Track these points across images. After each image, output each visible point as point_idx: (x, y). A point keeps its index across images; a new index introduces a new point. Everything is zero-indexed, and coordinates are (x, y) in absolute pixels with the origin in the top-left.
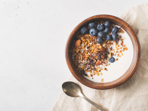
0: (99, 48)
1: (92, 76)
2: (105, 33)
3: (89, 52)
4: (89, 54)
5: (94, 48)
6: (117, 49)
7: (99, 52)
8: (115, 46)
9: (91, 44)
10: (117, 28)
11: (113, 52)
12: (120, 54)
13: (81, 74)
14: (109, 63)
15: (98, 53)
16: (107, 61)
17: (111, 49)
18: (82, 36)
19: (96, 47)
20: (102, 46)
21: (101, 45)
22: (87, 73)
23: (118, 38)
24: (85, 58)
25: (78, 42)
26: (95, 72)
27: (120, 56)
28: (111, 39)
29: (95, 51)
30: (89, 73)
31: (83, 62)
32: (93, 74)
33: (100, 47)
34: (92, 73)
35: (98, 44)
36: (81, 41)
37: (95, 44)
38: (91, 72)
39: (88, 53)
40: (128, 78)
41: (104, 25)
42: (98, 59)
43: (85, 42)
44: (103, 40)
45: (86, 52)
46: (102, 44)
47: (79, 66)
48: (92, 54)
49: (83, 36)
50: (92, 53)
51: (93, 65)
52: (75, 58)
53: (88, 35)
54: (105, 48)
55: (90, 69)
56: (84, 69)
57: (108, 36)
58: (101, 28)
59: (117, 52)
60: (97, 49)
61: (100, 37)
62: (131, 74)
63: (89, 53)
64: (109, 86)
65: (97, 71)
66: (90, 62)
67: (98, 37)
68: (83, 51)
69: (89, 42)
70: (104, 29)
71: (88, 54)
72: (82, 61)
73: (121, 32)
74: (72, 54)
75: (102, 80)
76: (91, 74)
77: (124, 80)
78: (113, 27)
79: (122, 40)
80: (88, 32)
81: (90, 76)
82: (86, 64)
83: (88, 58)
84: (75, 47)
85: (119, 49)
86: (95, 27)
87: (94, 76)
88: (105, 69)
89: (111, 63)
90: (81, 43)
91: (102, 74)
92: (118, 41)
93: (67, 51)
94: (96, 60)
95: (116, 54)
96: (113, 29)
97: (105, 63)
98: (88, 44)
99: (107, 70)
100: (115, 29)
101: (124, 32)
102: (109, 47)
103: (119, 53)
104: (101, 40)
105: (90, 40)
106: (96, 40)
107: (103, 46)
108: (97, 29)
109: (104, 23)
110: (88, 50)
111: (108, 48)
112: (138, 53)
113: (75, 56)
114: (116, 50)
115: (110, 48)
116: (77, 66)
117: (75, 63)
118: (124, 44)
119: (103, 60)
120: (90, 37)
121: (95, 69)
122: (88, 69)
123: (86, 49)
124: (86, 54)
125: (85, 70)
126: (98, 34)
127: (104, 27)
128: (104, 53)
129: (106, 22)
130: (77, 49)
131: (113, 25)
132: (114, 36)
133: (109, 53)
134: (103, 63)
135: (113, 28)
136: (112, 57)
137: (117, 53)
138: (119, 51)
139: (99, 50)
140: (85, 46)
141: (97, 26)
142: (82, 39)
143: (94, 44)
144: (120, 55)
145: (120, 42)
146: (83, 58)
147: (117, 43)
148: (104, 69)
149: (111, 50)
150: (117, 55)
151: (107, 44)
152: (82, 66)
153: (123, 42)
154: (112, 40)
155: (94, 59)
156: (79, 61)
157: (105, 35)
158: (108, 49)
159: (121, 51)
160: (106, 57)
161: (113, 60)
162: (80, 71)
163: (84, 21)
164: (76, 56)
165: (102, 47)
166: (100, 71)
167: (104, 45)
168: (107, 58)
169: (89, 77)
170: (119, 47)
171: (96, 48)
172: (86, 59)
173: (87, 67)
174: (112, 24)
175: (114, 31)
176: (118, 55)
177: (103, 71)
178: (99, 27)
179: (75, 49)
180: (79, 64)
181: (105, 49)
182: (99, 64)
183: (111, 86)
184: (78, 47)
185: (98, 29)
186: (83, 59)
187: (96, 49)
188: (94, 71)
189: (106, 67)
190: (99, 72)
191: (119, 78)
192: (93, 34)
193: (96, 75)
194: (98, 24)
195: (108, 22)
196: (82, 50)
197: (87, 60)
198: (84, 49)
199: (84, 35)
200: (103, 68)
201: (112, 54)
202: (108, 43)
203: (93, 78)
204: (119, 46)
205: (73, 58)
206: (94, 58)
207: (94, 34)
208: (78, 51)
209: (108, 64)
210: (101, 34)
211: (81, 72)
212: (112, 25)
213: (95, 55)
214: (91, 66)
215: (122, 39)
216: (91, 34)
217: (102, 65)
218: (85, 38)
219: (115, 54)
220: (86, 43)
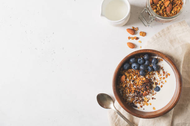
0: (143, 80)
1: (141, 107)
2: (146, 65)
4: (135, 87)
7: (144, 84)
8: (158, 75)
9: (135, 77)
10: (156, 59)
11: (156, 82)
13: (131, 106)
14: (155, 92)
15: (143, 85)
16: (153, 91)
17: (155, 79)
18: (125, 72)
20: (145, 78)
21: (145, 76)
22: (136, 105)
23: (159, 68)
24: (132, 91)
25: (123, 78)
26: (144, 102)
28: (153, 70)
29: (140, 84)
30: (138, 105)
31: (130, 96)
33: (144, 79)
34: (142, 104)
35: (141, 77)
36: (126, 76)
38: (140, 103)
39: (134, 87)
40: (175, 103)
41: (143, 59)
42: (144, 90)
43: (130, 76)
44: (145, 73)
45: (132, 85)
47: (128, 100)
48: (138, 87)
50: (138, 85)
51: (140, 97)
52: (123, 93)
53: (130, 70)
55: (139, 101)
57: (149, 68)
58: (142, 61)
60: (142, 81)
61: (142, 70)
64: (159, 114)
65: (145, 101)
66: (138, 94)
67: (140, 70)
68: (129, 85)
69: (133, 75)
70: (145, 62)
74: (119, 89)
78: (152, 59)
79: (162, 68)
80: (130, 67)
82: (134, 97)
83: (135, 91)
84: (120, 82)
86: (136, 62)
88: (153, 98)
89: (157, 92)
90: (126, 78)
93: (115, 87)
94: (142, 91)
95: (160, 82)
96: (153, 61)
97: (151, 93)
98: (133, 78)
99: (155, 99)
100: (155, 61)
102: (152, 77)
104: (144, 73)
106: (139, 73)
107: (147, 77)
108: (138, 63)
109: (143, 57)
110: (133, 84)
111: (151, 78)
113: (122, 91)
114: (159, 79)
115: (153, 78)
116: (126, 100)
117: (123, 97)
118: (165, 72)
119: (149, 91)
120: (133, 71)
121: (143, 100)
122: (137, 101)
123: (132, 83)
124: (132, 88)
125: (134, 102)
126: (139, 67)
127: (144, 60)
128: (149, 84)
129: (145, 56)
130: (123, 84)
131: (152, 57)
132: (154, 67)
133: (153, 83)
134: (149, 93)
135: (153, 60)
136: (157, 86)
139: (144, 82)
140: (130, 81)
142: (126, 74)
143: (138, 77)
144: (163, 83)
146: (130, 91)
147: (159, 72)
149: (155, 80)
151: (150, 75)
152: (130, 99)
153: (163, 70)
155: (140, 91)
156: (127, 94)
157: (146, 68)
159: (164, 78)
160: (151, 87)
161: (158, 89)
162: (129, 104)
164: (123, 91)
165: (146, 79)
166: (148, 101)
168: (153, 88)
169: (139, 108)
171: (140, 80)
173: (136, 99)
175: (154, 62)
178: (140, 61)
180: (128, 97)
181: (149, 80)
182: (146, 95)
183: (161, 113)
184: (124, 83)
185: (139, 63)
186: (130, 93)
187: (140, 81)
191: (167, 105)
193: (145, 105)
194: (138, 58)
195: (147, 55)
197: (134, 93)
198: (130, 83)
199: (127, 70)
200: (151, 98)
201: (156, 84)
202: (150, 74)
203: (144, 109)
204: (161, 75)
205: (121, 93)
206: (140, 90)
207: (136, 68)
208: (124, 86)
210: (143, 67)
213: (140, 87)
214: (139, 98)
216: (134, 69)
217: (149, 95)
218: (129, 73)
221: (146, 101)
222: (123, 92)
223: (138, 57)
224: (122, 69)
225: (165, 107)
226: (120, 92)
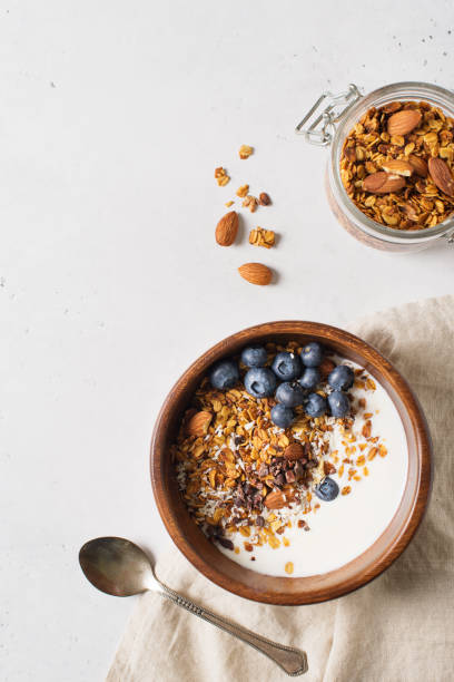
0: (280, 444)
1: (249, 548)
2: (304, 388)
3: (240, 456)
4: (241, 464)
5: (260, 444)
6: (347, 449)
7: (281, 459)
8: (341, 438)
9: (249, 426)
10: (349, 371)
11: (331, 460)
12: (359, 470)
13: (210, 539)
14: (315, 500)
15: (274, 464)
16: (308, 494)
17: (325, 448)
18: (216, 397)
19: (270, 442)
20: (290, 436)
21: (288, 431)
22: (231, 539)
23: (351, 408)
24: (226, 478)
25: (202, 418)
26: (263, 533)
27: (357, 479)
28: (327, 410)
29: (263, 456)
30: (238, 539)
31: (217, 497)
32: (256, 542)
33: (285, 441)
34: (252, 539)
35: (276, 430)
36: (214, 414)
37: (265, 429)
38: (247, 533)
39: (236, 463)
40: (382, 564)
41: (299, 359)
42: (275, 485)
43: (229, 417)
44: (295, 414)
45: (232, 457)
46: (291, 428)
47: (203, 511)
48: (254, 468)
49: (223, 397)
50: (254, 461)
51: (253, 508)
52: (188, 480)
53: (238, 394)
54: (303, 443)
55: (245, 523)
56: (220, 521)
57: (313, 401)
58: (289, 369)
59: (347, 461)
60: (272, 447)
61: (283, 402)
62: (396, 548)
63: (239, 460)
64: (311, 593)
65: (269, 530)
66: (246, 496)
67: (277, 403)
68: (219, 452)
69: (242, 418)
70: (300, 375)
71: (237, 467)
72: (215, 489)
73: (363, 385)
74: (177, 462)
75: (289, 566)
76: (245, 543)
77: (369, 571)
78: (335, 365)
79: (367, 416)
80: (238, 383)
81: (242, 548)
82: (229, 505)
83: (237, 480)
84: (187, 436)
85: (353, 449)
86: (267, 368)
87: (257, 551)
88: (302, 523)
89: (323, 503)
90: (212, 424)
91: (287, 544)
92: (350, 420)
93: (158, 453)
94: (267, 487)
95: (342, 467)
96: (334, 377)
97: (299, 501)
98: (239, 428)
99: (307, 529)
100: (341, 376)
101: (374, 389)
102: (318, 441)
103: (356, 467)
104: (289, 416)
105: (246, 414)
106: (267, 413)
107: (296, 437)
108: (273, 371)
109: (300, 350)
110: (237, 452)
111: (314, 444)
112: (423, 470)
113: (189, 472)
114: (342, 455)
115: (321, 443)
116: (196, 509)
117: (187, 497)
118: (374, 434)
119: (292, 490)
120: (246, 400)
121: (262, 523)
122: (236, 520)
123: (232, 446)
124: (228, 465)
125: (224, 524)
126: (275, 389)
127: (301, 367)
128: (300, 463)
129: (308, 349)
130: (196, 446)
131: (335, 358)
132: (335, 403)
133: (317, 465)
134: (293, 501)
135: (333, 372)
136: (327, 479)
137: (347, 467)
138: (354, 457)
139: (280, 454)
140: (226, 436)
141: (274, 360)
142: (217, 406)
143: (262, 427)
144: (356, 475)
145: (358, 424)
146: (216, 479)
147: (347, 428)
148: (297, 522)
149: (326, 452)
150: (346, 474)
151: (310, 428)
152: (212, 510)
153: (369, 424)
154: (329, 415)
155: (259, 486)
156: (203, 489)
157: (303, 395)
158: (312, 448)
159: (361, 460)
160: (305, 479)
161: (330, 491)
162: (204, 529)
163: (225, 342)
164: (193, 472)
165: (293, 442)
166: (280, 531)
167: (299, 433)
168: (310, 483)
169: (238, 551)
170: (356, 444)
171: (266, 443)
172: (230, 483)
173: (234, 514)
174: (332, 355)
175: (337, 383)
176: (352, 473)
177: (293, 532)
178: (282, 364)
179: (191, 443)
180: (203, 502)
181: (303, 448)
182: (279, 505)
183: (319, 591)
184: (200, 439)
185: (277, 371)
186: (217, 484)
187: (268, 446)
188: (260, 529)
189: (304, 518)
190: (277, 535)
191: (351, 563)
192: (257, 392)
193: (266, 546)
194: (278, 352)
195: (317, 348)
196: (216, 447)
197: (234, 488)
198: (224, 446)
199: (224, 391)
200: (295, 520)
201: (328, 469)
202: (313, 425)
203: (253, 559)
204: (354, 439)
205: (179, 477)
206: (258, 481)
207: (261, 389)
208: (199, 453)
209: (313, 506)
210: (287, 391)
211: (208, 530)
212: (330, 358)
213: (262, 470)
214: (247, 513)
215: (365, 412)
216: (252, 391)
217: (290, 508)
218: (228, 404)
219: (337, 467)
220: (231, 423)
221: (274, 529)
222: (191, 475)
223: (279, 348)
224: (205, 382)
225: (342, 569)
226: (178, 473)
